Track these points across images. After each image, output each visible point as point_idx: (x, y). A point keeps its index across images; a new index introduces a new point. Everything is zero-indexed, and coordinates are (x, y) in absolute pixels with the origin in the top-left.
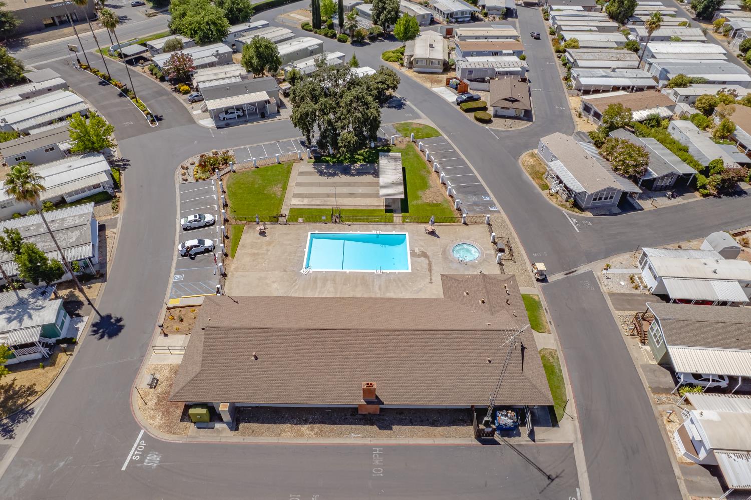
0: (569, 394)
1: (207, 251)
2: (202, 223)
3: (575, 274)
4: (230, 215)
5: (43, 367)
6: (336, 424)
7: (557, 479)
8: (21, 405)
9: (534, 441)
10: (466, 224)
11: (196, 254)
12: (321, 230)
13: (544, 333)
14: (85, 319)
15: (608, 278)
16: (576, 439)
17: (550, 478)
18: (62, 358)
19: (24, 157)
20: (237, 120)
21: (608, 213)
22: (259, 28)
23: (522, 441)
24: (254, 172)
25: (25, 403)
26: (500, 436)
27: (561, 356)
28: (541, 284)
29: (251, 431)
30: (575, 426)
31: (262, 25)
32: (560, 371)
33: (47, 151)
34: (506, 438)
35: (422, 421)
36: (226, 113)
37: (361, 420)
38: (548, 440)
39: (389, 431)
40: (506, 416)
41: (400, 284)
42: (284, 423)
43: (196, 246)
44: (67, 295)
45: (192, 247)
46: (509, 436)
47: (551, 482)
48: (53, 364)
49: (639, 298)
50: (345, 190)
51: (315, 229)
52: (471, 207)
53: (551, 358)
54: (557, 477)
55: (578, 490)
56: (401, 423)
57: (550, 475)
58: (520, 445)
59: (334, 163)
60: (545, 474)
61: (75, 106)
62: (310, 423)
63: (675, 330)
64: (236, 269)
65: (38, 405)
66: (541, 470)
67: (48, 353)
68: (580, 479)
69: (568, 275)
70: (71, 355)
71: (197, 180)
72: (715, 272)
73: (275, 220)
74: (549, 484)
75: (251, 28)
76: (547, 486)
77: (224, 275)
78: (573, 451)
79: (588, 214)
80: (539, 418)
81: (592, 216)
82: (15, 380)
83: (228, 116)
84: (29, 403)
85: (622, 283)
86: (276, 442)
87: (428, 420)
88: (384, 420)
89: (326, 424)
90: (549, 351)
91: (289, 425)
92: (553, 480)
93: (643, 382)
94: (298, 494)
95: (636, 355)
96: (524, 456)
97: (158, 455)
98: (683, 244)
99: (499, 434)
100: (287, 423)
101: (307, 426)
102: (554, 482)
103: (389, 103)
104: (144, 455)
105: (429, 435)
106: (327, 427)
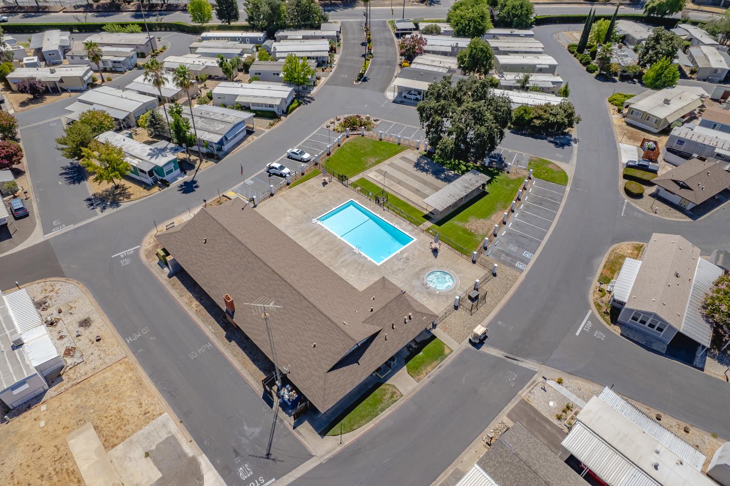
0: (364, 429)
1: (281, 175)
2: (299, 157)
3: (515, 362)
4: (322, 162)
5: (144, 188)
6: (210, 314)
7: (271, 461)
8: (119, 200)
9: (294, 428)
10: (474, 262)
11: (274, 174)
12: (361, 202)
13: (412, 377)
14: (186, 177)
15: (544, 390)
16: (322, 457)
17: (268, 456)
18: (156, 189)
19: (260, 74)
20: (412, 101)
21: (644, 343)
22: (521, 37)
23: (287, 421)
24: (375, 142)
25: (121, 200)
26: (278, 404)
27: (400, 402)
28: (470, 346)
29: (173, 283)
30: (334, 449)
31: (525, 35)
32: (382, 410)
33: (274, 74)
34: (280, 409)
35: (251, 353)
36: (409, 93)
37: (224, 323)
38: (304, 437)
39: (228, 342)
40: (289, 391)
41: (360, 268)
42: (191, 292)
43: (276, 168)
44: (193, 160)
45: (273, 168)
46: (284, 410)
47: (266, 458)
48: (149, 190)
49: (549, 428)
50: (417, 185)
51: (357, 199)
52: (500, 253)
53: (388, 396)
54: (273, 460)
55: (274, 480)
56: (240, 344)
57: (271, 454)
58: (282, 421)
59: (438, 162)
60: (270, 450)
61: (319, 52)
62: (201, 303)
63: (500, 460)
64: (281, 196)
65: (125, 204)
66: (270, 446)
67: (152, 183)
68: (285, 477)
69: (506, 358)
70: (160, 190)
71: (334, 130)
72: (656, 467)
73: (342, 178)
74: (262, 457)
75: (513, 35)
76: (260, 457)
77: (272, 195)
78: (308, 459)
79: (616, 330)
80: (318, 419)
81: (619, 335)
82: (130, 187)
83: (408, 96)
84: (122, 201)
85: (551, 404)
86: (177, 298)
87: (254, 355)
88: (234, 333)
89: (206, 309)
90: (395, 390)
91: (191, 295)
92: (268, 458)
93: (438, 479)
94: (149, 329)
95: (465, 459)
96: (274, 429)
97: (130, 262)
98: (665, 419)
99: (280, 403)
100: (192, 293)
101: (198, 303)
102: (267, 460)
103: (555, 139)
104: (125, 257)
105: (243, 364)
106: (204, 312)
